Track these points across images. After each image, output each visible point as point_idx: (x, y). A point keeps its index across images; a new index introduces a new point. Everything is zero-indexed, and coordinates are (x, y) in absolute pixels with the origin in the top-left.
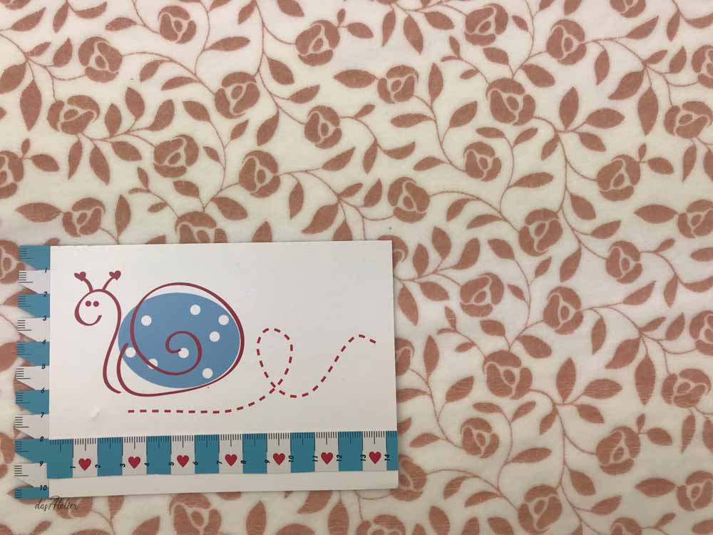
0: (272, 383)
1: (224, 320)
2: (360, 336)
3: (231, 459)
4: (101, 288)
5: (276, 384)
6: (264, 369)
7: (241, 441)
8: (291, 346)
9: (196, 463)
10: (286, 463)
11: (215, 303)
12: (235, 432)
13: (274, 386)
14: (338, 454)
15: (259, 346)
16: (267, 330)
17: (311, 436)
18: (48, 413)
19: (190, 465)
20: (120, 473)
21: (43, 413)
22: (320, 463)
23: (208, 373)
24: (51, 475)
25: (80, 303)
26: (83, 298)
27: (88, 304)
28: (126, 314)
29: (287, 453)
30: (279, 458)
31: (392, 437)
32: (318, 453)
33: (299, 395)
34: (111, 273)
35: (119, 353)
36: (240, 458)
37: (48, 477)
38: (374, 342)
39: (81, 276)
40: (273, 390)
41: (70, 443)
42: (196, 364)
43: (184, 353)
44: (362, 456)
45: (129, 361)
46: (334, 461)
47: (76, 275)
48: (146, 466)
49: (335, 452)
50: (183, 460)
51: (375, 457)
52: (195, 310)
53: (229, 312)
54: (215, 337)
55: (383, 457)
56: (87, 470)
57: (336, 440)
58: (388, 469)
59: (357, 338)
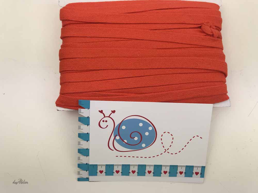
0: (165, 150)
1: (150, 128)
2: (197, 136)
3: (149, 172)
4: (108, 116)
5: (167, 150)
6: (163, 145)
7: (153, 167)
8: (173, 138)
9: (138, 173)
10: (168, 174)
11: (148, 123)
12: (152, 164)
13: (166, 150)
14: (185, 172)
15: (162, 137)
16: (165, 132)
17: (177, 166)
18: (89, 156)
19: (136, 173)
20: (113, 175)
21: (87, 156)
22: (179, 174)
23: (144, 145)
24: (90, 174)
25: (100, 121)
26: (101, 120)
27: (103, 121)
28: (117, 125)
29: (168, 171)
30: (165, 172)
31: (203, 168)
32: (178, 171)
33: (174, 154)
34: (112, 111)
35: (113, 138)
36: (153, 172)
37: (89, 175)
38: (202, 138)
39: (101, 112)
40: (165, 152)
41: (97, 165)
42: (140, 142)
43: (136, 139)
44: (193, 173)
45: (117, 141)
46: (183, 174)
47: (99, 111)
48: (121, 173)
49: (184, 171)
50: (134, 172)
51: (197, 173)
52: (141, 125)
53: (152, 126)
54: (147, 134)
55: (200, 174)
56: (102, 174)
57: (185, 168)
58: (201, 177)
59: (196, 136)
